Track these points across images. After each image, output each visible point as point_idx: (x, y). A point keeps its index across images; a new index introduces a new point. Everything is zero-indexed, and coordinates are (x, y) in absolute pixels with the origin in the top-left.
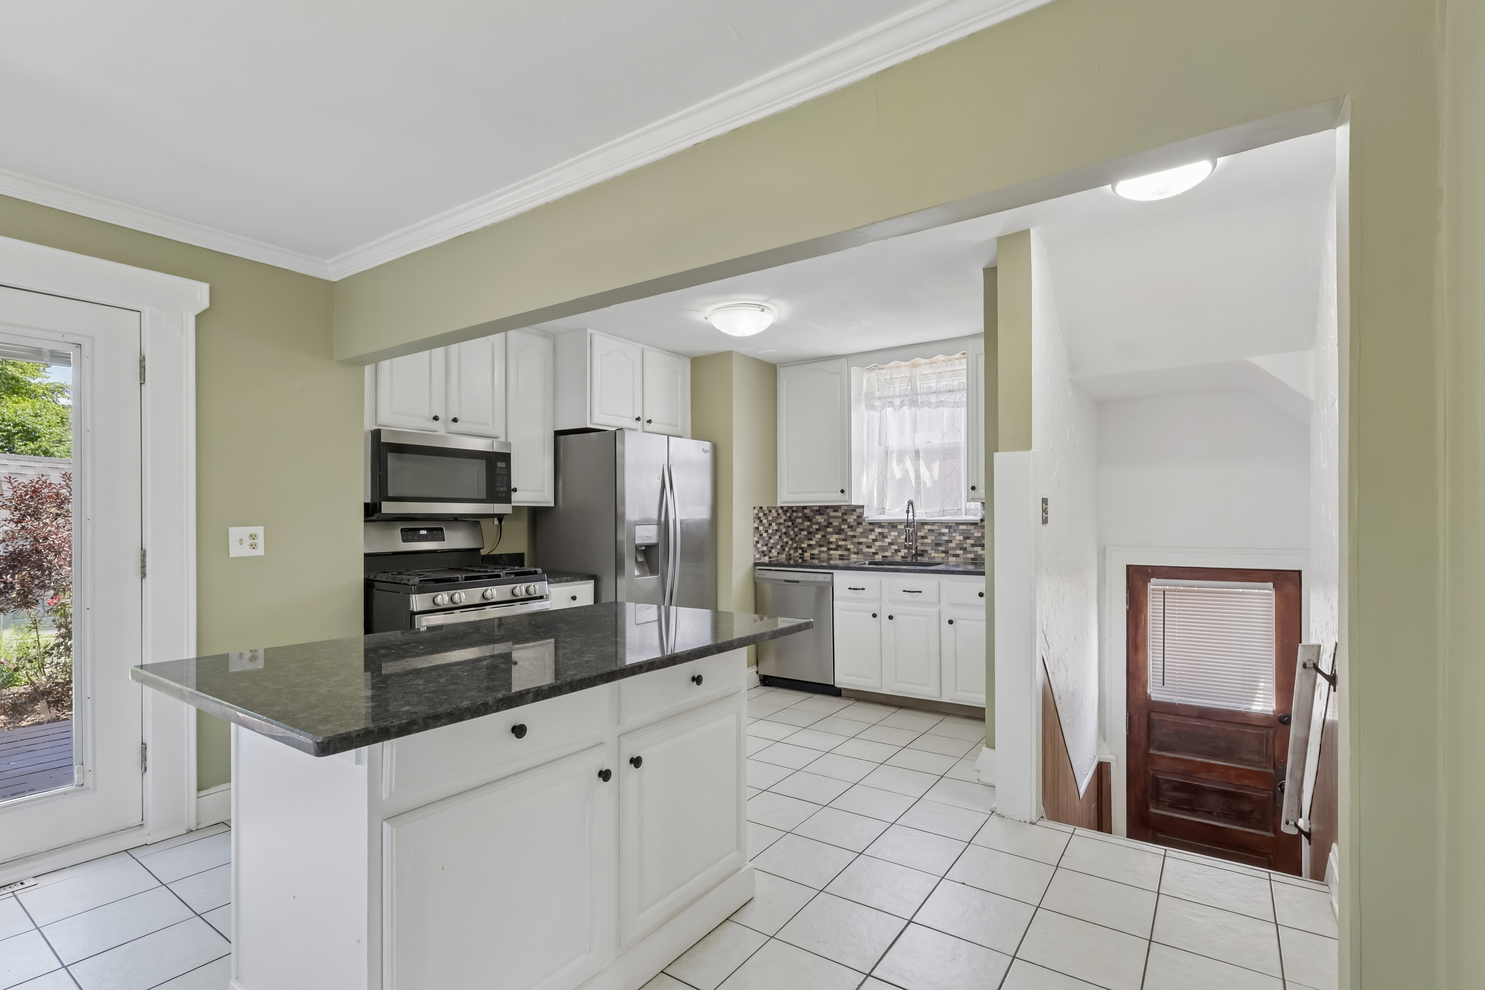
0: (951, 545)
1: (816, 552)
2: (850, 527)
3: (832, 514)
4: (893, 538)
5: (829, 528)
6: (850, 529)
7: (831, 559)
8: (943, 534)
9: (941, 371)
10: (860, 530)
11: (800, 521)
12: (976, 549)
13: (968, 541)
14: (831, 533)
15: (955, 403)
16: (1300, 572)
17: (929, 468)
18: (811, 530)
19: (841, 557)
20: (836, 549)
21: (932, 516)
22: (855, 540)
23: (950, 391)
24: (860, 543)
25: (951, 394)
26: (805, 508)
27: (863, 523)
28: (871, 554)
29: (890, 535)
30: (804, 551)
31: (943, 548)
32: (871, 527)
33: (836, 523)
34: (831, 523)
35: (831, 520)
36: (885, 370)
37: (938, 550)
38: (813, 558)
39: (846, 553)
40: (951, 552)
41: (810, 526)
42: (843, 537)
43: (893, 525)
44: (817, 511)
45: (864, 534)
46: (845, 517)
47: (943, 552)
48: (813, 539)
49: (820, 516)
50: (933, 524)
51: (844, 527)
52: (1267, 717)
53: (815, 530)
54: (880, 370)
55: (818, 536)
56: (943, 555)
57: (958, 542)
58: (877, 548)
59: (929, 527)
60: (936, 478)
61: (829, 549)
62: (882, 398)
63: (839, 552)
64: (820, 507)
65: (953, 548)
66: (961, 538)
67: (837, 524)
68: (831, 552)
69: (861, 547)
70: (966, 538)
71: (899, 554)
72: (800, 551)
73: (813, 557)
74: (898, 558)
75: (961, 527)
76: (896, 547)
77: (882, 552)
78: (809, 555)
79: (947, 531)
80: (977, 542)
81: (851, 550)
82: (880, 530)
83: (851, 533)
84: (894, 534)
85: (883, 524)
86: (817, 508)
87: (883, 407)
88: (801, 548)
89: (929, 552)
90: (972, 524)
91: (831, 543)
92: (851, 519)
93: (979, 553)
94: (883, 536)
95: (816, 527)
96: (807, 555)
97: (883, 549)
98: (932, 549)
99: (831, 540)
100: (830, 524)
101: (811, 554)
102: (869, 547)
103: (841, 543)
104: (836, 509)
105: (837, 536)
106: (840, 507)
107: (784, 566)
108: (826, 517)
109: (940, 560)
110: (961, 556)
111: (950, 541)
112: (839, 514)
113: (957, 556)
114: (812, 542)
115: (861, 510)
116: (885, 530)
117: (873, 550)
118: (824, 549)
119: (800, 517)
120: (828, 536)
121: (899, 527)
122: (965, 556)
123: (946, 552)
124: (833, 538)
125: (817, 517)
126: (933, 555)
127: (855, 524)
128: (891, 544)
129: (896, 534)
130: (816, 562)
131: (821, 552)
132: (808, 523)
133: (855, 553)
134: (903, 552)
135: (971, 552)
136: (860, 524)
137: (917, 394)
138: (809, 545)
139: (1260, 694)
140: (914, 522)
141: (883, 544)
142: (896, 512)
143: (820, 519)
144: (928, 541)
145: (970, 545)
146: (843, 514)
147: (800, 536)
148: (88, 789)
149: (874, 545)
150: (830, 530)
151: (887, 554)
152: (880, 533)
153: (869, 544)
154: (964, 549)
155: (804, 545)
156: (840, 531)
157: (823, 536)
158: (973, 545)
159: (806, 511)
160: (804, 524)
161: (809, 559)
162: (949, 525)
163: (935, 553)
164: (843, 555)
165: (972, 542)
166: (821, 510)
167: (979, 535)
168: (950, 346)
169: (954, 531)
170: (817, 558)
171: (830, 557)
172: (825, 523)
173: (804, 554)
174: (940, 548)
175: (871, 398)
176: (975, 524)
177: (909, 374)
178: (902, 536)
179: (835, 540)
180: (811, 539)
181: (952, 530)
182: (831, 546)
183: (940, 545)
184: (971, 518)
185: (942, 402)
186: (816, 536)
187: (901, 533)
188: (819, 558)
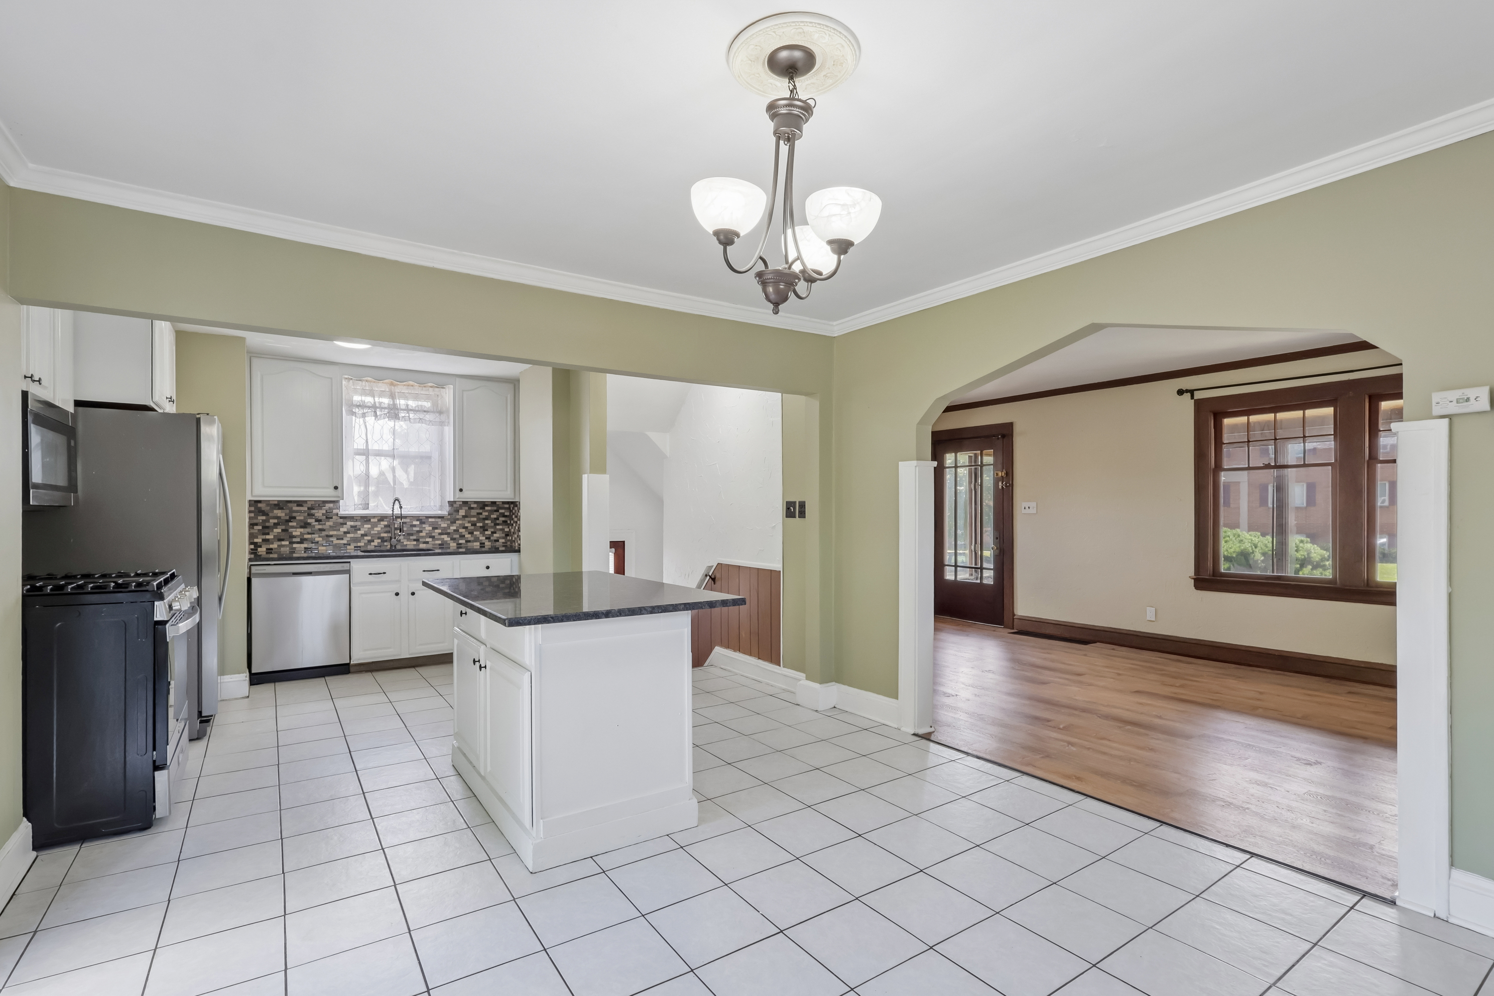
0: (421, 534)
1: (274, 546)
2: (317, 520)
4: (367, 530)
5: (291, 522)
6: (317, 523)
7: (294, 552)
8: (415, 526)
9: (418, 393)
10: (329, 523)
12: (443, 536)
13: (436, 531)
14: (293, 527)
15: (433, 422)
16: (624, 542)
17: (406, 472)
18: (267, 524)
19: (307, 550)
20: (301, 542)
21: (409, 511)
22: (324, 533)
23: (425, 411)
24: (328, 536)
25: (425, 413)
26: (260, 502)
27: (334, 517)
28: (342, 545)
29: (363, 527)
30: (258, 546)
31: (414, 537)
32: (341, 520)
33: (300, 517)
34: (295, 518)
35: (294, 514)
36: (365, 382)
37: (410, 539)
38: (271, 553)
39: (312, 546)
40: (421, 540)
41: (267, 521)
42: (309, 530)
43: (366, 519)
44: (275, 505)
45: (335, 527)
46: (312, 511)
47: (415, 540)
48: (270, 533)
49: (280, 511)
50: (406, 517)
51: (311, 521)
53: (273, 525)
55: (278, 530)
56: (415, 543)
57: (428, 532)
58: (349, 539)
59: (402, 520)
60: (412, 480)
61: (291, 543)
62: (361, 406)
63: (305, 545)
64: (278, 501)
65: (423, 537)
66: (431, 528)
67: (302, 518)
68: (295, 546)
69: (331, 539)
70: (434, 528)
71: (372, 544)
73: (269, 551)
74: (371, 547)
75: (430, 520)
76: (369, 538)
77: (354, 542)
78: (265, 549)
79: (418, 523)
80: (443, 532)
81: (319, 543)
82: (352, 523)
83: (320, 527)
84: (367, 526)
85: (355, 518)
86: (276, 503)
87: (364, 415)
88: (254, 544)
89: (402, 541)
90: (439, 517)
91: (294, 537)
92: (319, 514)
93: (445, 540)
94: (355, 529)
95: (273, 521)
96: (262, 550)
97: (356, 540)
98: (404, 539)
99: (294, 534)
101: (267, 549)
102: (340, 539)
103: (306, 536)
104: (300, 503)
105: (302, 530)
106: (306, 502)
107: (286, 559)
108: (288, 511)
109: (412, 547)
110: (430, 543)
111: (421, 531)
112: (304, 508)
113: (427, 543)
114: (268, 537)
115: (331, 505)
116: (358, 523)
117: (345, 541)
118: (287, 543)
120: (290, 530)
121: (372, 520)
122: (433, 543)
123: (417, 540)
124: (297, 532)
125: (275, 511)
126: (405, 543)
127: (324, 518)
128: (363, 535)
129: (369, 526)
131: (281, 546)
132: (264, 518)
133: (324, 545)
134: (377, 542)
135: (438, 539)
136: (330, 518)
137: (398, 409)
138: (265, 540)
140: (393, 516)
141: (356, 536)
142: (381, 506)
143: (280, 513)
145: (437, 534)
146: (309, 508)
149: (346, 536)
150: (294, 524)
151: (359, 544)
152: (352, 527)
153: (340, 537)
154: (433, 537)
155: (258, 540)
156: (305, 525)
157: (283, 530)
158: (440, 534)
159: (259, 505)
160: (257, 518)
161: (265, 553)
162: (421, 518)
163: (408, 541)
164: (309, 548)
165: (440, 531)
166: (280, 505)
167: (446, 525)
168: (440, 380)
169: (424, 523)
170: (275, 553)
171: (293, 551)
172: (287, 518)
173: (257, 550)
174: (412, 537)
175: (352, 405)
176: (442, 517)
177: (387, 390)
178: (375, 529)
179: (299, 534)
180: (268, 534)
181: (422, 523)
182: (294, 540)
183: (412, 535)
184: (439, 513)
185: (421, 419)
186: (275, 530)
187: (374, 525)
188: (279, 553)
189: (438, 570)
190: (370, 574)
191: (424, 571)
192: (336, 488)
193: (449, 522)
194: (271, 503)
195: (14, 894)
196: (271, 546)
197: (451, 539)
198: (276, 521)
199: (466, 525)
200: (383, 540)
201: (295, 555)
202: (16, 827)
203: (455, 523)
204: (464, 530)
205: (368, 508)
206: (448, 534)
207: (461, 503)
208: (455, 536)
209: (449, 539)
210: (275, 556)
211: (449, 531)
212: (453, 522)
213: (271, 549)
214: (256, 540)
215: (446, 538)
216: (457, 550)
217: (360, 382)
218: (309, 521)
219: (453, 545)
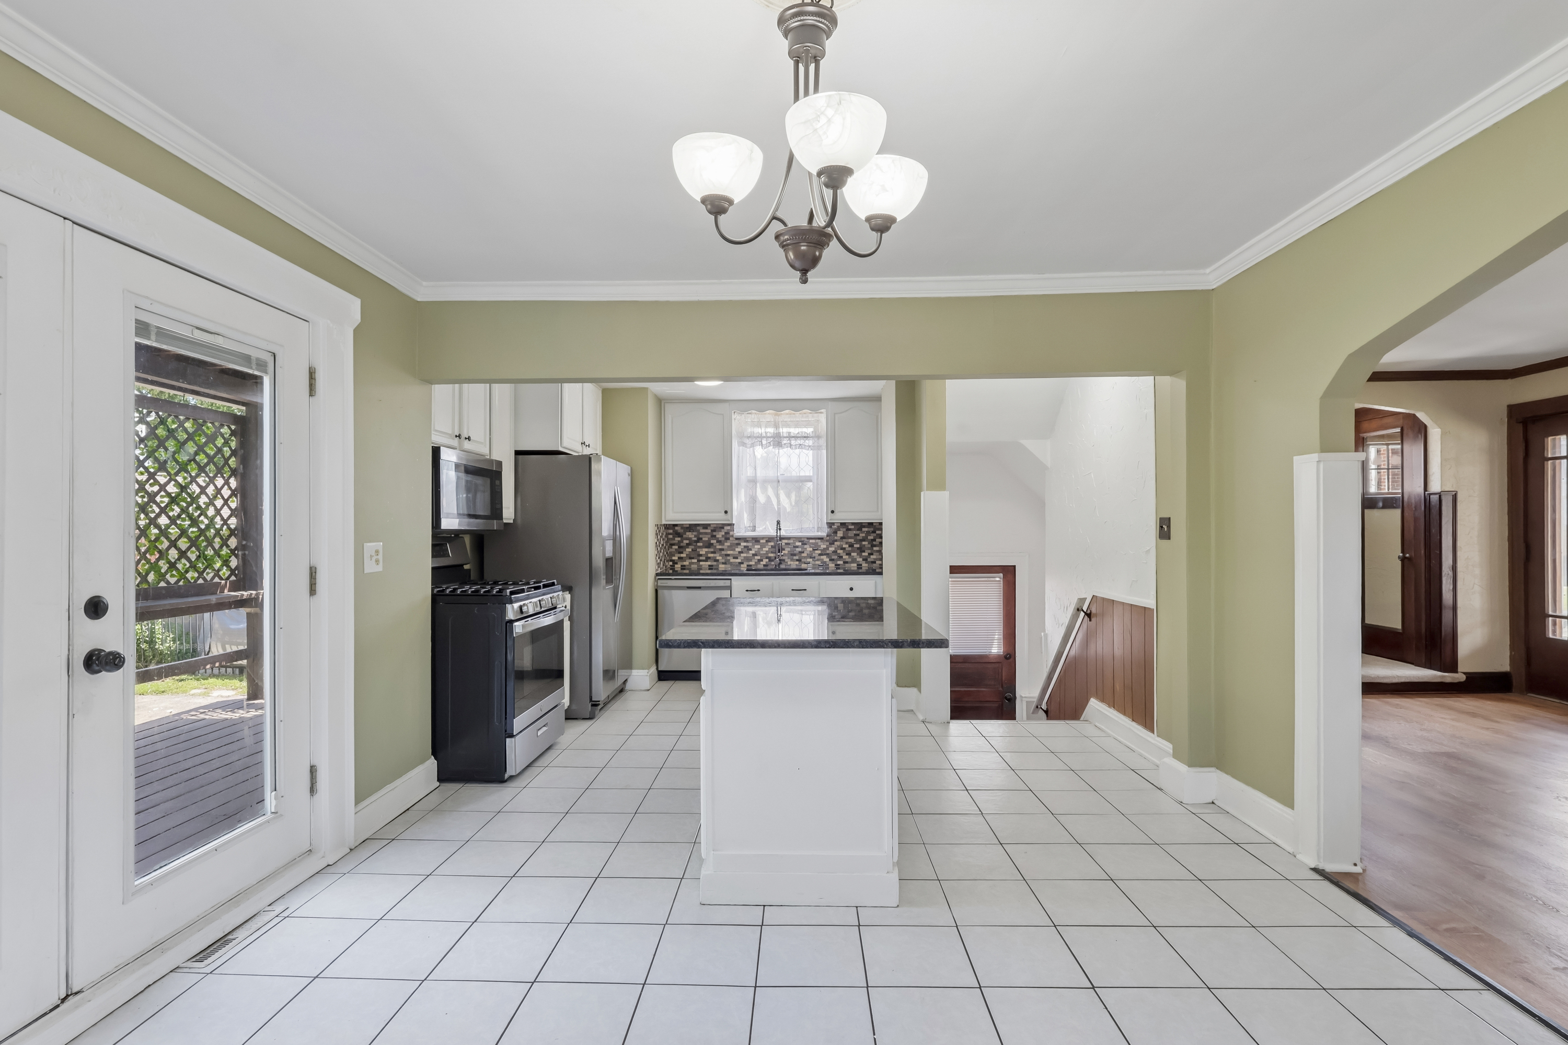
0: (803, 555)
1: (686, 563)
2: (719, 542)
3: (702, 531)
4: (757, 550)
5: (699, 542)
6: (718, 544)
8: (797, 547)
9: (798, 420)
10: (727, 544)
11: (671, 536)
12: (822, 557)
13: (816, 552)
14: (700, 547)
15: (809, 446)
16: (1014, 566)
17: (788, 496)
18: (682, 544)
19: (711, 567)
20: (706, 560)
21: (791, 533)
22: (723, 552)
23: (805, 437)
24: (728, 555)
25: (806, 439)
26: (676, 525)
27: (731, 539)
28: (737, 564)
29: (754, 548)
30: (675, 563)
31: (797, 558)
32: (737, 542)
33: (705, 539)
34: (701, 539)
35: (701, 536)
36: (753, 415)
37: (793, 559)
38: (684, 569)
39: (715, 563)
40: (803, 560)
41: (681, 542)
42: (712, 550)
43: (756, 540)
44: (687, 528)
45: (731, 547)
46: (714, 533)
47: (797, 560)
48: (684, 552)
49: (691, 533)
50: (789, 538)
51: (713, 541)
52: (999, 656)
53: (685, 545)
54: (748, 415)
55: (689, 550)
56: (797, 563)
57: (809, 552)
58: (743, 558)
59: (786, 541)
60: (793, 504)
61: (699, 561)
62: (749, 437)
63: (709, 563)
64: (690, 524)
65: (804, 557)
66: (811, 549)
67: (707, 539)
68: (701, 563)
69: (728, 558)
70: (815, 549)
71: (761, 563)
72: (671, 563)
73: (683, 567)
74: (761, 566)
75: (811, 541)
76: (759, 558)
77: (747, 561)
78: (680, 566)
79: (800, 544)
80: (822, 552)
81: (720, 561)
82: (745, 544)
83: (720, 547)
84: (757, 547)
85: (747, 539)
86: (688, 526)
87: (753, 445)
88: (671, 561)
89: (786, 561)
90: (819, 539)
91: (701, 555)
92: (720, 535)
93: (825, 560)
94: (748, 549)
95: (686, 542)
96: (678, 567)
97: (748, 559)
98: (788, 558)
99: (701, 553)
100: (699, 540)
101: (682, 566)
102: (737, 558)
103: (710, 555)
104: (706, 526)
105: (707, 550)
106: (709, 525)
108: (696, 533)
109: (794, 567)
110: (810, 563)
111: (803, 552)
112: (709, 531)
113: (808, 563)
114: (682, 555)
115: (729, 528)
116: (750, 544)
117: (739, 560)
118: (695, 561)
119: (670, 534)
120: (698, 550)
121: (761, 541)
122: (814, 563)
123: (799, 560)
124: (703, 551)
125: (687, 533)
126: (789, 563)
127: (723, 539)
128: (754, 555)
129: (759, 547)
130: (685, 571)
131: (691, 563)
132: (679, 539)
133: (723, 563)
134: (765, 561)
135: (818, 560)
136: (727, 539)
137: (781, 437)
138: (680, 558)
139: (996, 643)
140: (777, 538)
141: (748, 555)
142: (766, 529)
143: (691, 535)
144: (786, 552)
145: (817, 555)
146: (712, 531)
147: (671, 550)
148: (281, 815)
149: (740, 556)
150: (700, 544)
151: (751, 563)
152: (745, 547)
153: (736, 556)
154: (813, 558)
155: (675, 558)
156: (709, 545)
157: (693, 550)
158: (820, 555)
159: (676, 528)
160: (674, 540)
161: (680, 569)
162: (802, 539)
163: (791, 561)
164: (712, 566)
165: (819, 552)
166: (692, 527)
167: (825, 546)
168: (814, 404)
169: (806, 544)
170: (688, 569)
171: (700, 568)
172: (695, 539)
173: (674, 566)
174: (795, 558)
175: (741, 436)
176: (821, 539)
177: (772, 420)
178: (764, 549)
179: (704, 553)
180: (682, 553)
181: (804, 544)
182: (701, 558)
183: (795, 555)
184: (820, 534)
185: (800, 445)
186: (687, 550)
187: (763, 546)
188: (689, 569)
189: (805, 590)
190: (747, 591)
191: (793, 590)
192: (726, 512)
193: (828, 543)
194: (685, 526)
195: (408, 809)
196: (685, 563)
197: (830, 560)
198: (687, 542)
199: (844, 546)
200: (770, 560)
201: (701, 572)
202: (422, 761)
203: (834, 544)
204: (841, 551)
205: (754, 531)
206: (827, 555)
207: (839, 525)
208: (833, 557)
209: (828, 560)
210: (687, 571)
211: (828, 552)
212: (832, 543)
213: (685, 566)
214: (674, 558)
215: (825, 558)
216: (835, 571)
217: (750, 415)
218: (712, 541)
219: (832, 566)
